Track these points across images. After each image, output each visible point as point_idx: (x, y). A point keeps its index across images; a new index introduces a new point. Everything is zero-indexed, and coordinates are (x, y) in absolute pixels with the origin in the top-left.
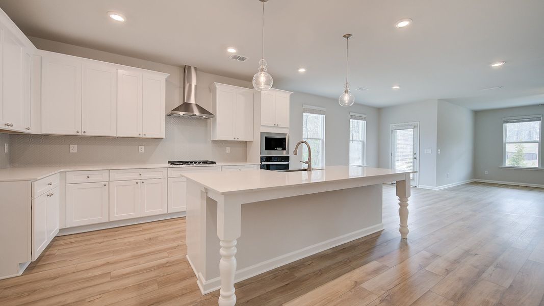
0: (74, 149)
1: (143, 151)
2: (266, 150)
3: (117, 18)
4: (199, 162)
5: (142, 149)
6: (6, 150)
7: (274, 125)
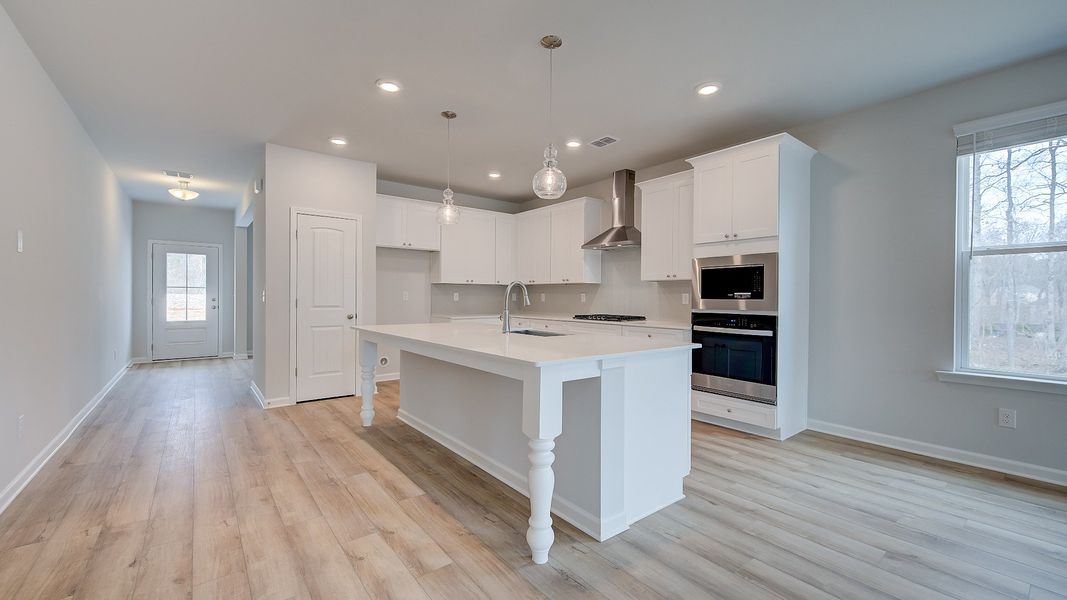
2: (701, 296)
7: (725, 239)
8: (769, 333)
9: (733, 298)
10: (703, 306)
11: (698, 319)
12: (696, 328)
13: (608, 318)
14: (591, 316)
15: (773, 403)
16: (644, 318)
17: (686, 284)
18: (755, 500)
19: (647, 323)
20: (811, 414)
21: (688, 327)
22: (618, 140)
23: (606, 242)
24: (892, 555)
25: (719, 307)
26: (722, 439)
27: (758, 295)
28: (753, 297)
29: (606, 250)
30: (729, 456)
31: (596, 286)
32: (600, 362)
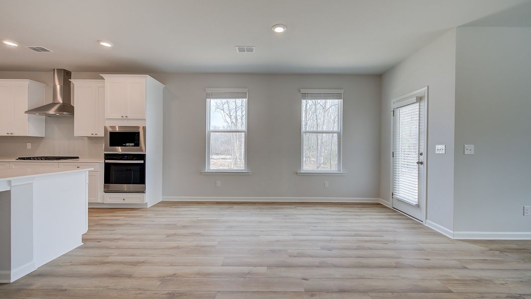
2: (110, 146)
7: (121, 118)
8: (142, 162)
9: (126, 146)
11: (107, 157)
12: (107, 161)
13: (47, 158)
14: (33, 158)
15: (143, 192)
16: (78, 158)
18: (123, 234)
19: (80, 160)
20: (163, 194)
21: (103, 161)
22: (52, 51)
23: (52, 112)
24: (168, 236)
25: (119, 150)
26: (118, 213)
27: (137, 145)
28: (135, 146)
29: (50, 116)
30: (118, 220)
31: (41, 138)
32: (9, 182)
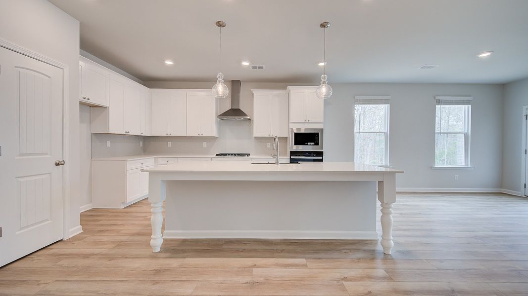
0: (170, 144)
1: (206, 146)
2: (295, 145)
3: (169, 63)
4: (235, 155)
5: (205, 145)
6: (141, 145)
7: (304, 121)
9: (307, 145)
10: (296, 148)
11: (293, 153)
12: (292, 157)
16: (250, 154)
17: (285, 139)
21: (288, 157)
25: (301, 148)
27: (317, 144)
28: (315, 145)
31: (216, 138)
